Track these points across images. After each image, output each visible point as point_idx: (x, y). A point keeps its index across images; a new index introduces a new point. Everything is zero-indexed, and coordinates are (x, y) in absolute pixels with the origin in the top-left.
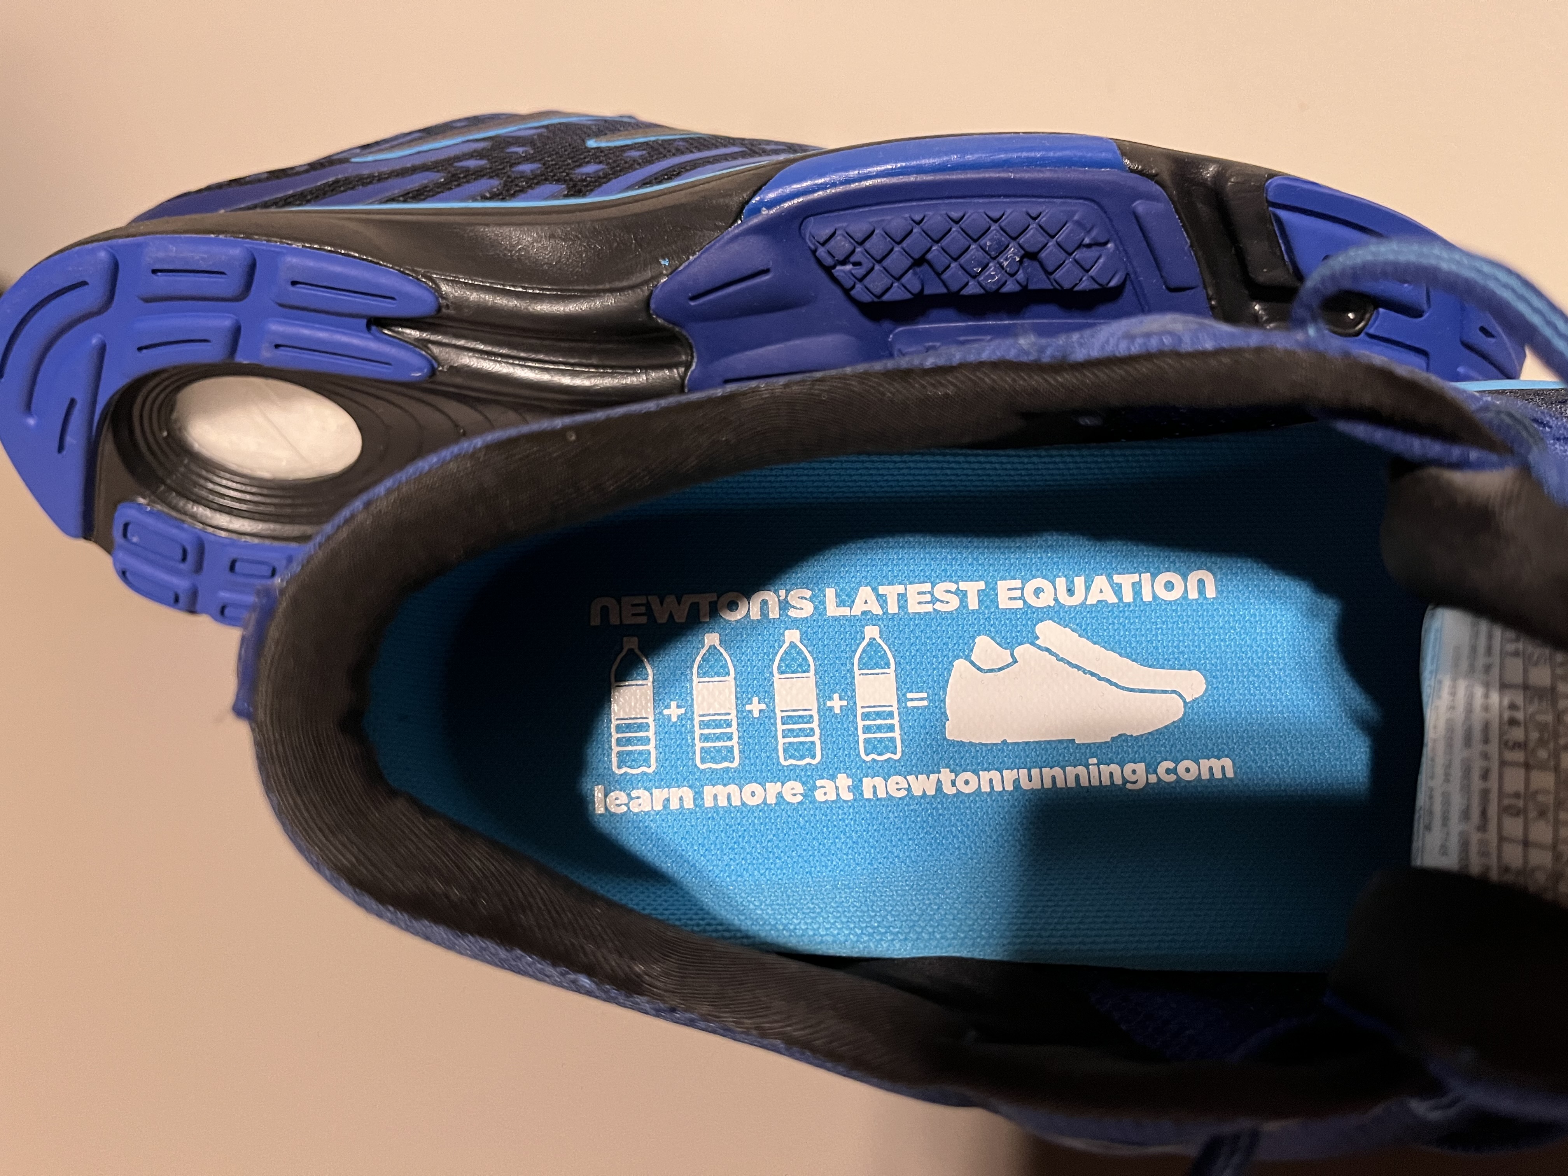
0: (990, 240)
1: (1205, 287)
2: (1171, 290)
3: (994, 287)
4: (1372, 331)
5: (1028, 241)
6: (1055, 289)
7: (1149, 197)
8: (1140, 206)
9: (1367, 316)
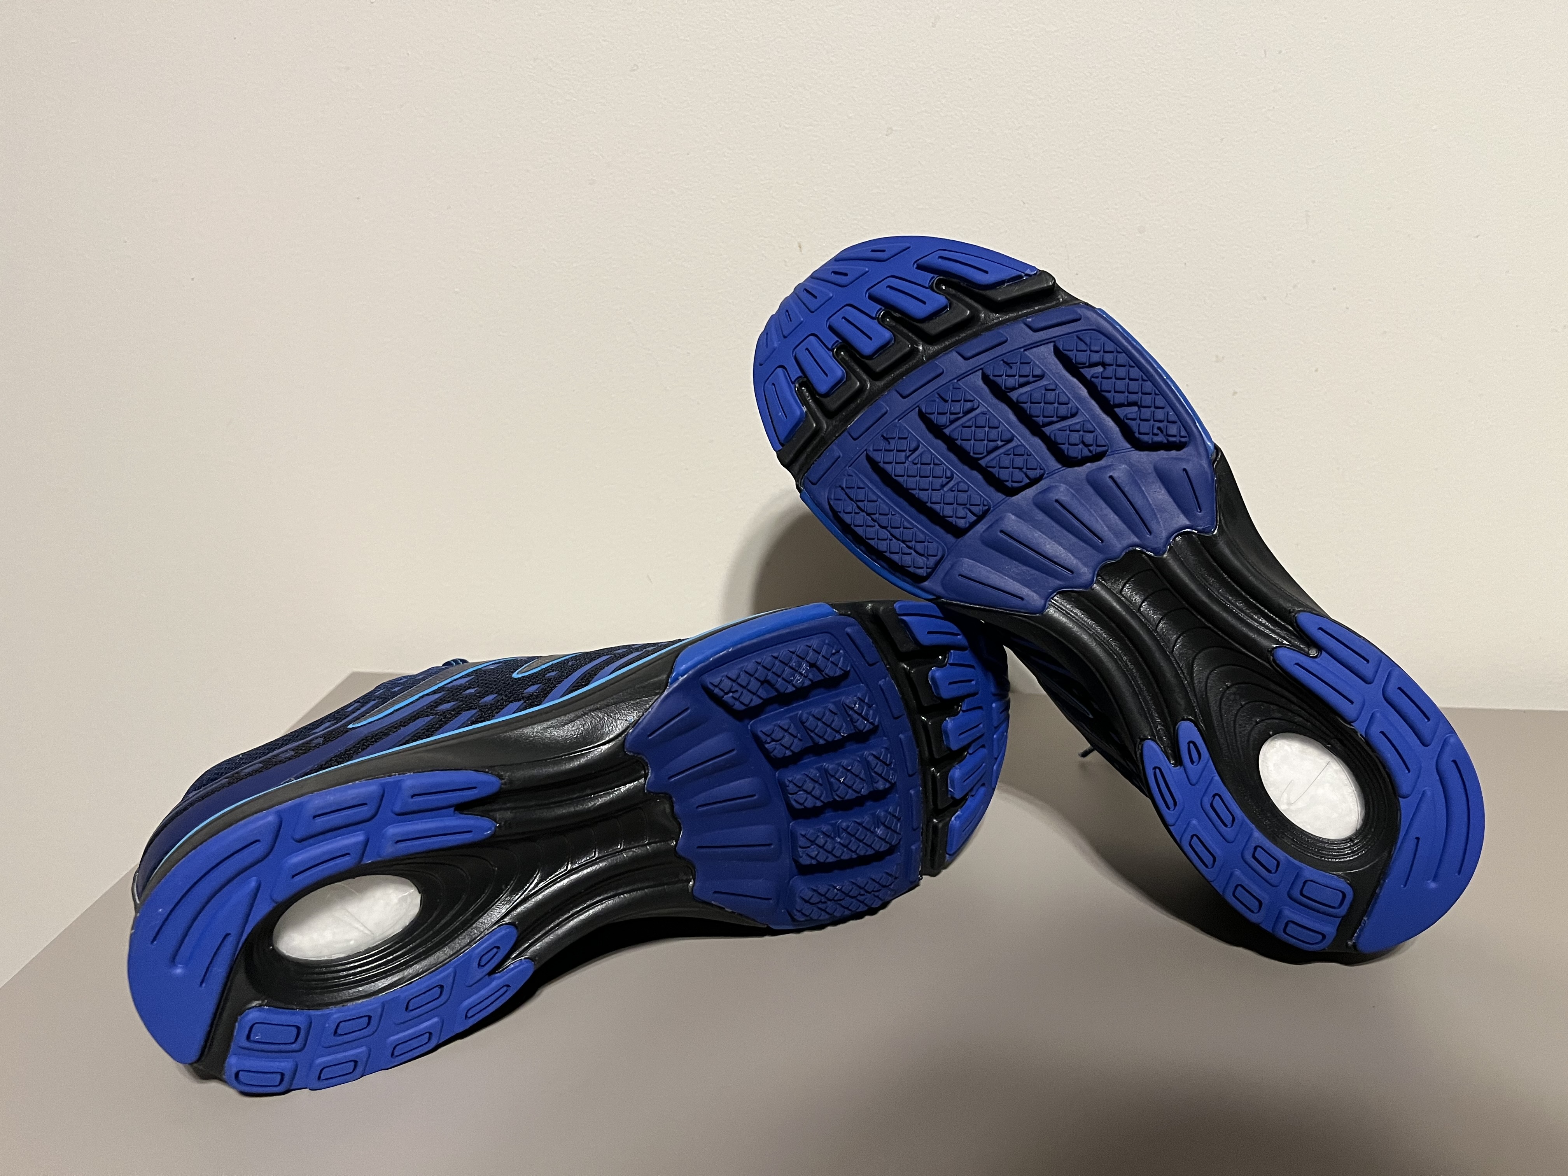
0: (794, 662)
1: (883, 661)
2: (870, 665)
3: (801, 685)
4: (951, 662)
5: (810, 658)
6: (825, 679)
7: (850, 625)
8: (848, 630)
9: (947, 655)
